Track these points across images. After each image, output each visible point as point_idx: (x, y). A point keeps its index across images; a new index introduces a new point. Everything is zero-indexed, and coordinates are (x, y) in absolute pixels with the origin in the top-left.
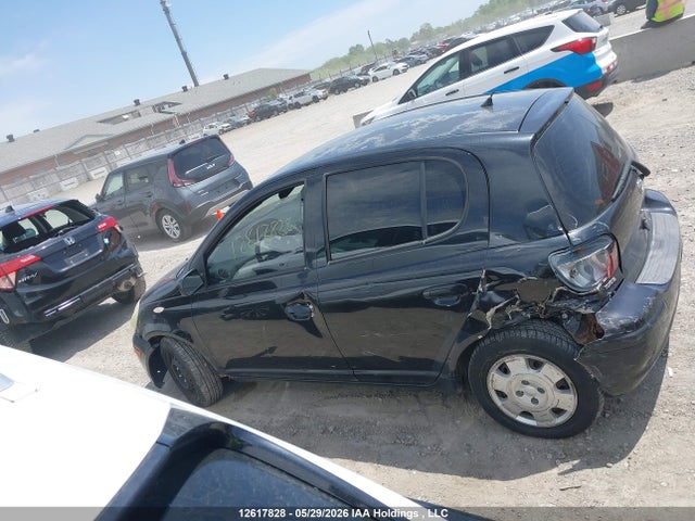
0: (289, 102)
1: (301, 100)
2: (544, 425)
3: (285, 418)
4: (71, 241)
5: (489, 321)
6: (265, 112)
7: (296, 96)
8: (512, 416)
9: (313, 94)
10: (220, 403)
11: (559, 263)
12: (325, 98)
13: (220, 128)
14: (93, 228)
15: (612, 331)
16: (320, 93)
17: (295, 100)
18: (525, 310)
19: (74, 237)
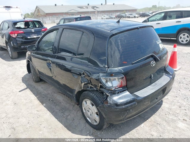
0: (127, 16)
1: (131, 16)
2: (92, 123)
3: (47, 93)
4: (34, 31)
5: (83, 86)
6: (120, 16)
7: (130, 15)
8: (86, 117)
9: (135, 15)
10: (39, 83)
11: (102, 76)
12: (137, 17)
13: (107, 17)
14: (40, 30)
15: (110, 104)
16: (137, 16)
17: (129, 16)
18: (95, 87)
19: (35, 30)
